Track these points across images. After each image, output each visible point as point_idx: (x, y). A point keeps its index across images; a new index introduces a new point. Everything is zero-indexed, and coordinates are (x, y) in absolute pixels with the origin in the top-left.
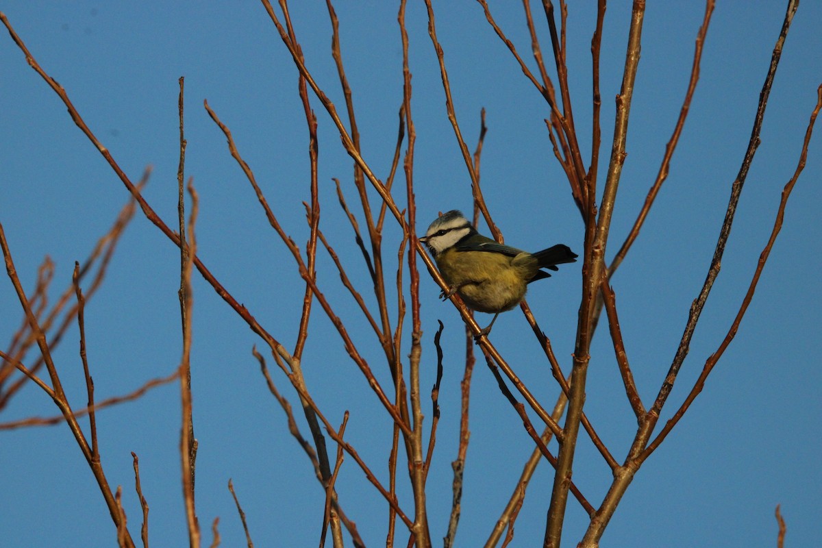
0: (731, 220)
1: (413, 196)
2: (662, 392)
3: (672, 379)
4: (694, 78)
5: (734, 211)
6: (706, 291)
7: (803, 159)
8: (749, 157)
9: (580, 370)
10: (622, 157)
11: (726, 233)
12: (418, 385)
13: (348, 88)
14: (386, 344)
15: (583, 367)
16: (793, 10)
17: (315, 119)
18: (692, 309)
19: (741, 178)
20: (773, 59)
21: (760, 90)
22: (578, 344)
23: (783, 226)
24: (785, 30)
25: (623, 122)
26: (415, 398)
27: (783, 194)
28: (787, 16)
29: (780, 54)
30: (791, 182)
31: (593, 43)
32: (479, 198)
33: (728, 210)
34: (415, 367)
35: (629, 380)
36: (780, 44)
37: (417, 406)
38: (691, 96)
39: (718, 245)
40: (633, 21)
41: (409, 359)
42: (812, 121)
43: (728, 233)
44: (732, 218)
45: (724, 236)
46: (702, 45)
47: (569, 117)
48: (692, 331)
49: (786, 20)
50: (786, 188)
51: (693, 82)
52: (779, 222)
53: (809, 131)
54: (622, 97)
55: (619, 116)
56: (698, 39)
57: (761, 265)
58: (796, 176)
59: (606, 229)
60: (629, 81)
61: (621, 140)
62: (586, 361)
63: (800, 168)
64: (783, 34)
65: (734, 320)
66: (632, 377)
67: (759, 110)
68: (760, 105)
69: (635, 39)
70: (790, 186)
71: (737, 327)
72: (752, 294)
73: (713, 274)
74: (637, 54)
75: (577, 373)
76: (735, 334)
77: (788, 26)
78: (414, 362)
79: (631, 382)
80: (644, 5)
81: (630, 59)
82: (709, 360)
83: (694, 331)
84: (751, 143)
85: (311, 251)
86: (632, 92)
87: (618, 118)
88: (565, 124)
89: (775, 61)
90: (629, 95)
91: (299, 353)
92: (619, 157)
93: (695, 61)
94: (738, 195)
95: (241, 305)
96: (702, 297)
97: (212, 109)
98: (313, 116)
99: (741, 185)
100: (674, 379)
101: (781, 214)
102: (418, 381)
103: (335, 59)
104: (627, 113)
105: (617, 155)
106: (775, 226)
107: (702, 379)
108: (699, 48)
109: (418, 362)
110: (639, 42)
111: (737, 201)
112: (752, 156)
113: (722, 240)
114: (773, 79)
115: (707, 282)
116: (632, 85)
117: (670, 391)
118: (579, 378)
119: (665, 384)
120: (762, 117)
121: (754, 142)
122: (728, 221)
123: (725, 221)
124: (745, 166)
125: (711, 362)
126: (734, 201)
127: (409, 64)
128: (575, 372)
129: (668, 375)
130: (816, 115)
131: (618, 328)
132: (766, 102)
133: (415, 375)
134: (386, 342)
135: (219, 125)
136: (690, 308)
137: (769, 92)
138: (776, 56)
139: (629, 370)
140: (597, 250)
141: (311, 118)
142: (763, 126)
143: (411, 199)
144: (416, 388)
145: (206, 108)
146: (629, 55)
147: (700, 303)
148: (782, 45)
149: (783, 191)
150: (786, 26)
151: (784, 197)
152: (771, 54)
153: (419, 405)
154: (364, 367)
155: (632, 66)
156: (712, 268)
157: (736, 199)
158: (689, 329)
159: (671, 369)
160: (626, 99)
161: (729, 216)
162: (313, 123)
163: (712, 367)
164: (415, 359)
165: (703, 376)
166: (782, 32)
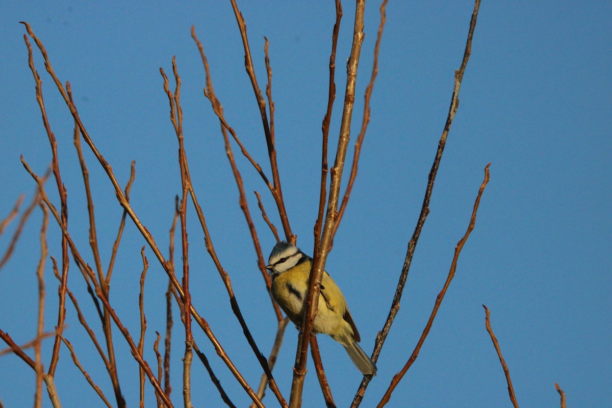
0: (408, 271)
1: (187, 235)
2: (355, 402)
3: (362, 392)
4: (353, 174)
5: (410, 264)
6: (389, 325)
7: (472, 222)
8: (420, 223)
9: (298, 381)
10: (335, 216)
11: (404, 281)
12: (189, 382)
13: (86, 169)
14: (111, 371)
15: (301, 378)
16: (454, 111)
17: (65, 190)
18: (377, 339)
19: (415, 238)
20: (439, 147)
21: (429, 172)
22: (298, 360)
23: (455, 274)
24: (448, 126)
25: (336, 188)
26: (187, 392)
27: (456, 249)
28: (450, 115)
29: (444, 144)
30: (462, 240)
31: (324, 124)
32: (210, 248)
33: (405, 263)
34: (187, 368)
35: (328, 392)
36: (445, 136)
37: (188, 399)
38: (351, 188)
39: (398, 290)
40: (345, 111)
41: (182, 362)
42: (480, 193)
43: (405, 280)
44: (408, 269)
45: (402, 282)
46: (360, 149)
47: (278, 188)
48: (377, 356)
49: (449, 118)
50: (458, 244)
51: (353, 177)
52: (453, 271)
53: (478, 201)
54: (336, 169)
55: (333, 183)
56: (357, 144)
57: (438, 303)
58: (467, 235)
59: (321, 271)
60: (342, 156)
61: (334, 202)
62: (304, 374)
63: (470, 229)
64: (447, 129)
65: (416, 346)
66: (329, 390)
67: (428, 187)
68: (429, 183)
69: (346, 124)
70: (461, 243)
71: (418, 352)
72: (430, 326)
73: (394, 312)
74: (348, 136)
75: (296, 383)
76: (416, 357)
77: (450, 123)
78: (187, 364)
79: (329, 394)
80: (354, 98)
81: (342, 140)
82: (395, 377)
83: (379, 356)
84: (422, 212)
85: (62, 293)
86: (343, 165)
87: (332, 185)
88: (275, 193)
89: (441, 150)
90: (341, 167)
91: (52, 371)
92: (333, 216)
93: (354, 161)
94: (413, 252)
95: (6, 334)
96: (385, 329)
97: (26, 162)
98: (64, 188)
99: (415, 244)
100: (364, 393)
101: (454, 264)
102: (190, 379)
103: (76, 147)
104: (339, 181)
105: (331, 214)
106: (450, 273)
107: (389, 391)
108: (357, 151)
109: (190, 365)
110: (349, 127)
111: (412, 257)
112: (423, 222)
113: (400, 286)
114: (439, 163)
115: (389, 318)
116: (343, 160)
117: (360, 401)
118: (298, 388)
119: (357, 396)
120: (431, 192)
121: (425, 211)
122: (405, 271)
123: (403, 271)
124: (418, 230)
125: (397, 378)
126: (409, 256)
127: (183, 133)
128: (295, 382)
129: (359, 389)
130: (483, 188)
131: (318, 352)
132: (433, 180)
133: (187, 374)
134: (112, 369)
135: (33, 175)
136: (376, 338)
137: (436, 173)
138: (442, 146)
139: (327, 385)
140: (315, 287)
141: (62, 189)
142: (432, 199)
143: (185, 237)
144: (187, 385)
145: (22, 162)
146: (341, 137)
147: (384, 334)
148: (446, 137)
149: (457, 247)
150: (448, 123)
151: (457, 251)
152: (437, 144)
153: (190, 399)
154: (146, 368)
155: (344, 145)
156: (393, 307)
157: (411, 255)
158: (376, 354)
159: (362, 385)
160: (339, 171)
161: (406, 267)
162: (64, 193)
163: (398, 382)
164: (188, 362)
165: (391, 389)
166: (445, 127)
